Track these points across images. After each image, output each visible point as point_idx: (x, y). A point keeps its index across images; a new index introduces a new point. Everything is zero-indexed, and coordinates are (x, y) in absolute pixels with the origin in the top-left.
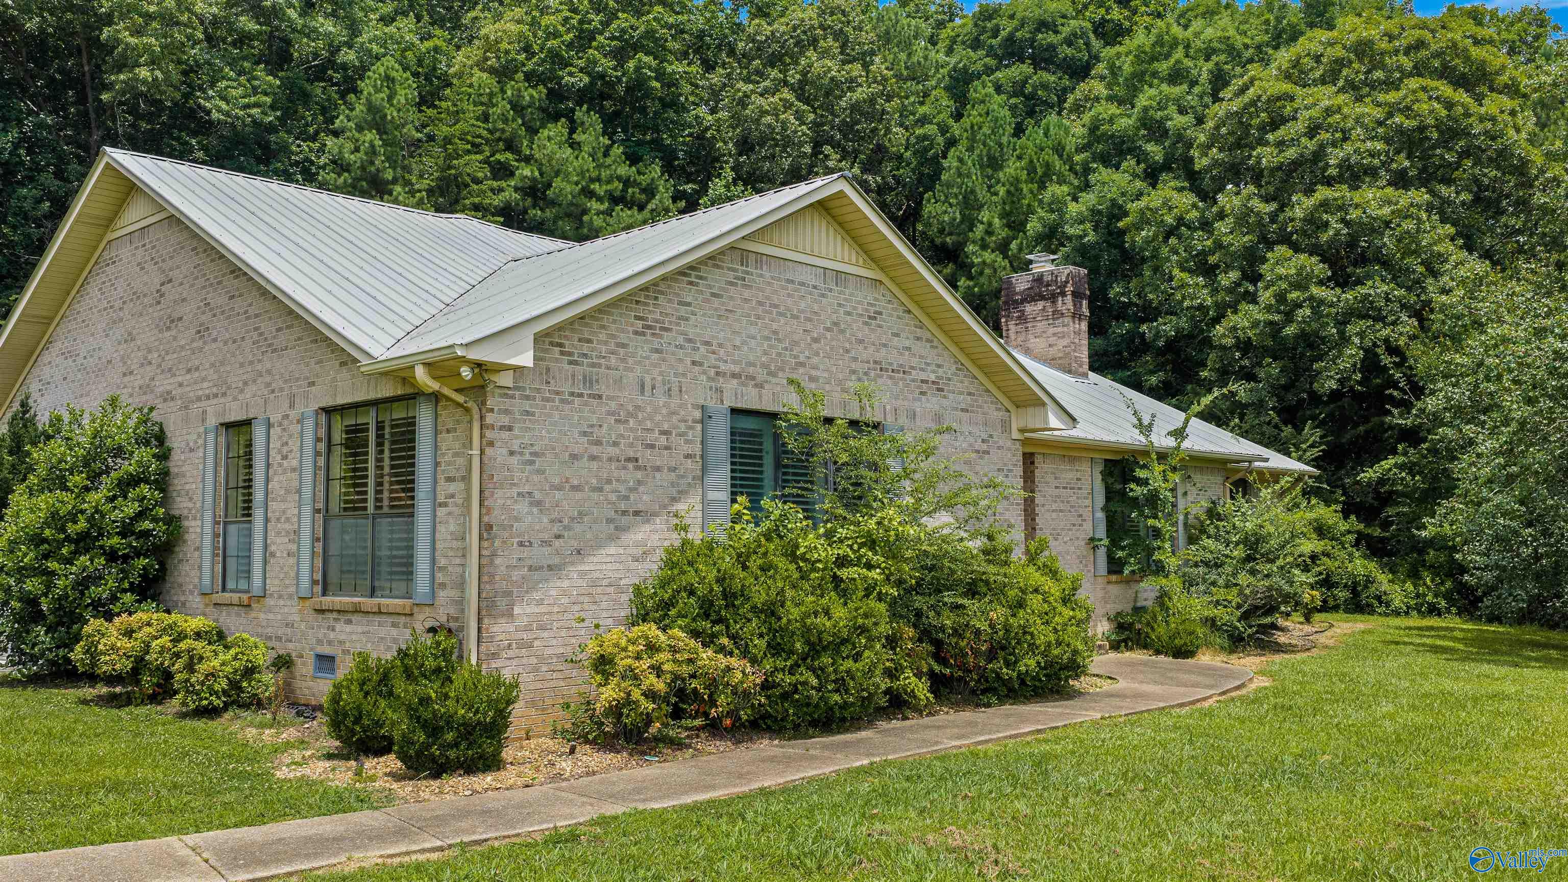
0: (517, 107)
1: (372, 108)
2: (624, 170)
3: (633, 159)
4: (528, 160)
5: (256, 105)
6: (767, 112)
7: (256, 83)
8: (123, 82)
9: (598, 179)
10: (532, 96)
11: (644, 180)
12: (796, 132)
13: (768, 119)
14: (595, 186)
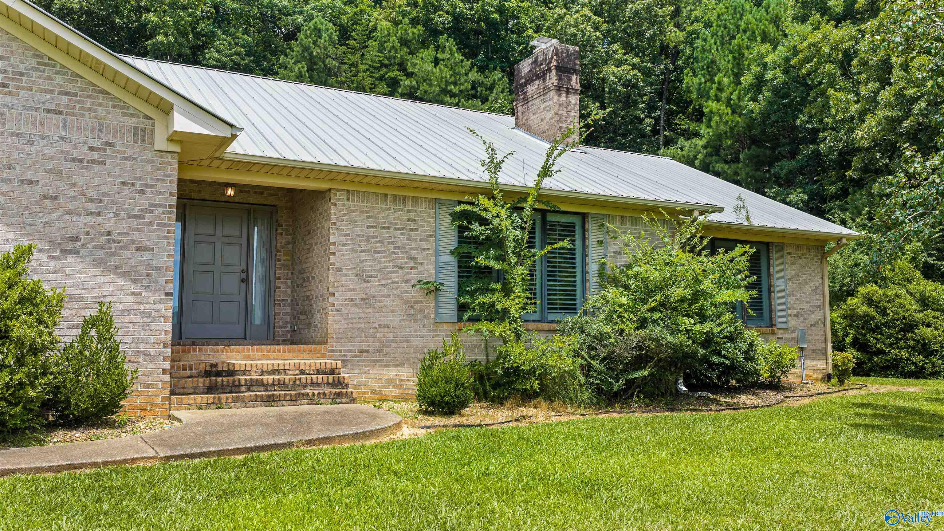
0: (404, 42)
1: (306, 49)
2: (474, 76)
3: (482, 69)
4: (409, 75)
5: (236, 54)
6: (571, 26)
7: (237, 40)
8: (151, 45)
9: (455, 84)
10: (413, 33)
11: (488, 82)
12: (590, 37)
13: (572, 30)
14: (451, 87)
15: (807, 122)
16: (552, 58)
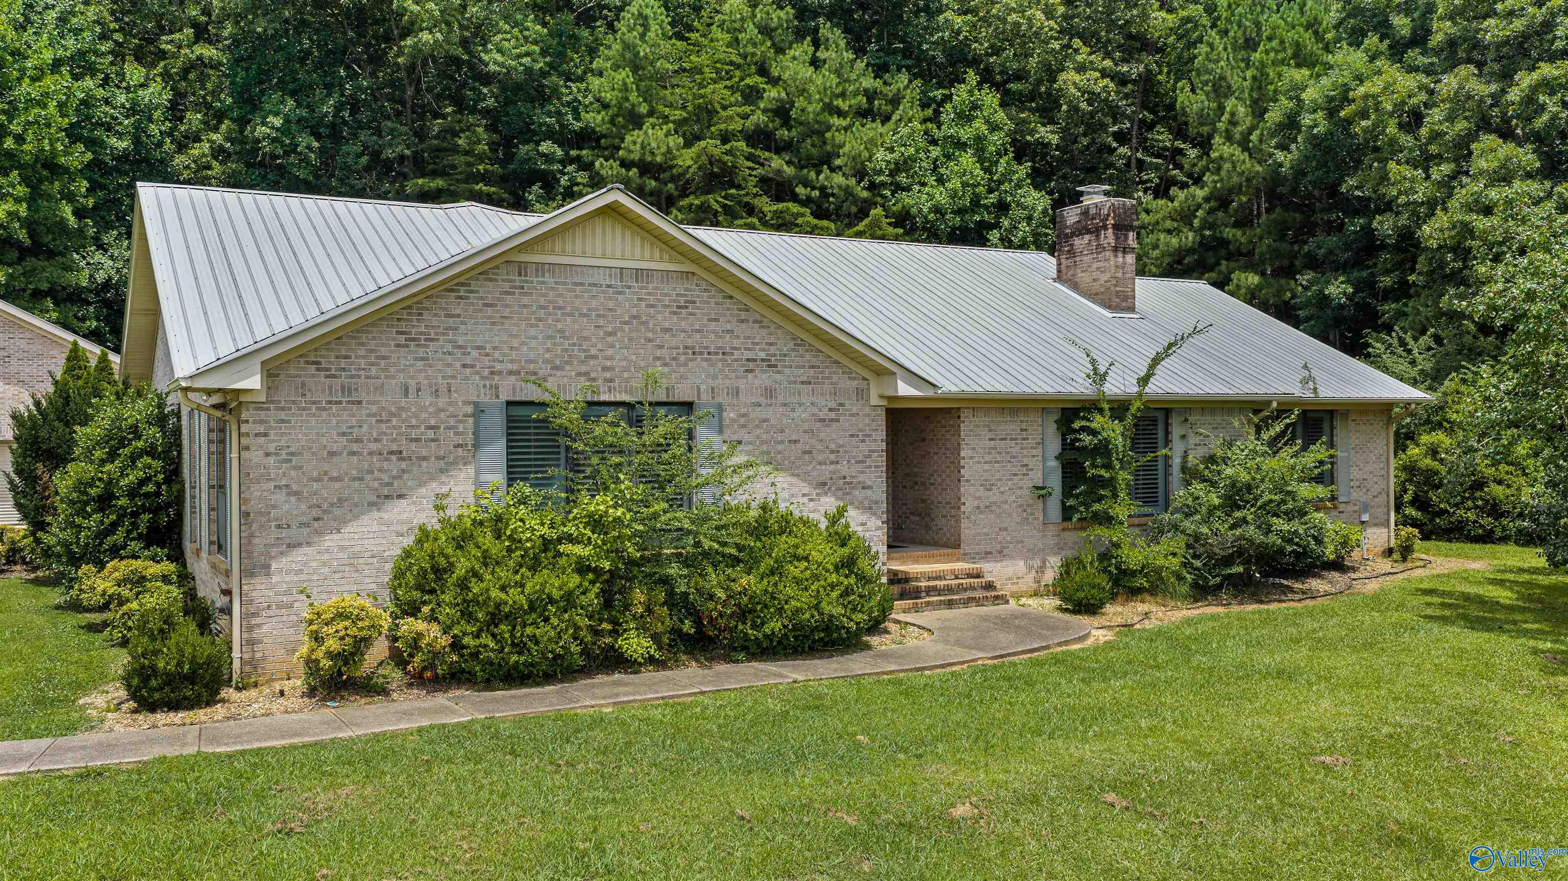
0: (766, 30)
1: (627, 46)
2: (868, 82)
3: (880, 70)
4: (775, 81)
5: (527, 54)
6: (1013, 10)
7: (526, 33)
8: (410, 46)
9: (843, 95)
10: (779, 18)
11: (890, 91)
12: (1042, 28)
13: (1013, 17)
14: (839, 102)
15: (1357, 188)
16: (1108, 215)
